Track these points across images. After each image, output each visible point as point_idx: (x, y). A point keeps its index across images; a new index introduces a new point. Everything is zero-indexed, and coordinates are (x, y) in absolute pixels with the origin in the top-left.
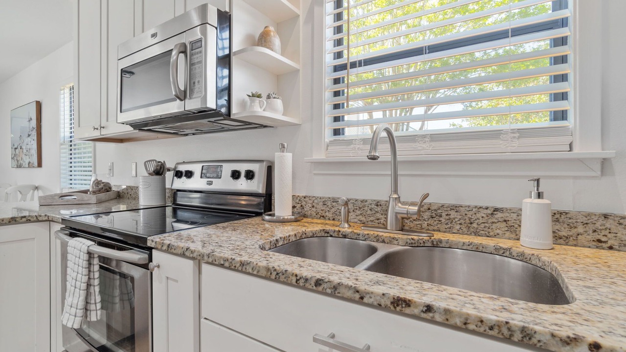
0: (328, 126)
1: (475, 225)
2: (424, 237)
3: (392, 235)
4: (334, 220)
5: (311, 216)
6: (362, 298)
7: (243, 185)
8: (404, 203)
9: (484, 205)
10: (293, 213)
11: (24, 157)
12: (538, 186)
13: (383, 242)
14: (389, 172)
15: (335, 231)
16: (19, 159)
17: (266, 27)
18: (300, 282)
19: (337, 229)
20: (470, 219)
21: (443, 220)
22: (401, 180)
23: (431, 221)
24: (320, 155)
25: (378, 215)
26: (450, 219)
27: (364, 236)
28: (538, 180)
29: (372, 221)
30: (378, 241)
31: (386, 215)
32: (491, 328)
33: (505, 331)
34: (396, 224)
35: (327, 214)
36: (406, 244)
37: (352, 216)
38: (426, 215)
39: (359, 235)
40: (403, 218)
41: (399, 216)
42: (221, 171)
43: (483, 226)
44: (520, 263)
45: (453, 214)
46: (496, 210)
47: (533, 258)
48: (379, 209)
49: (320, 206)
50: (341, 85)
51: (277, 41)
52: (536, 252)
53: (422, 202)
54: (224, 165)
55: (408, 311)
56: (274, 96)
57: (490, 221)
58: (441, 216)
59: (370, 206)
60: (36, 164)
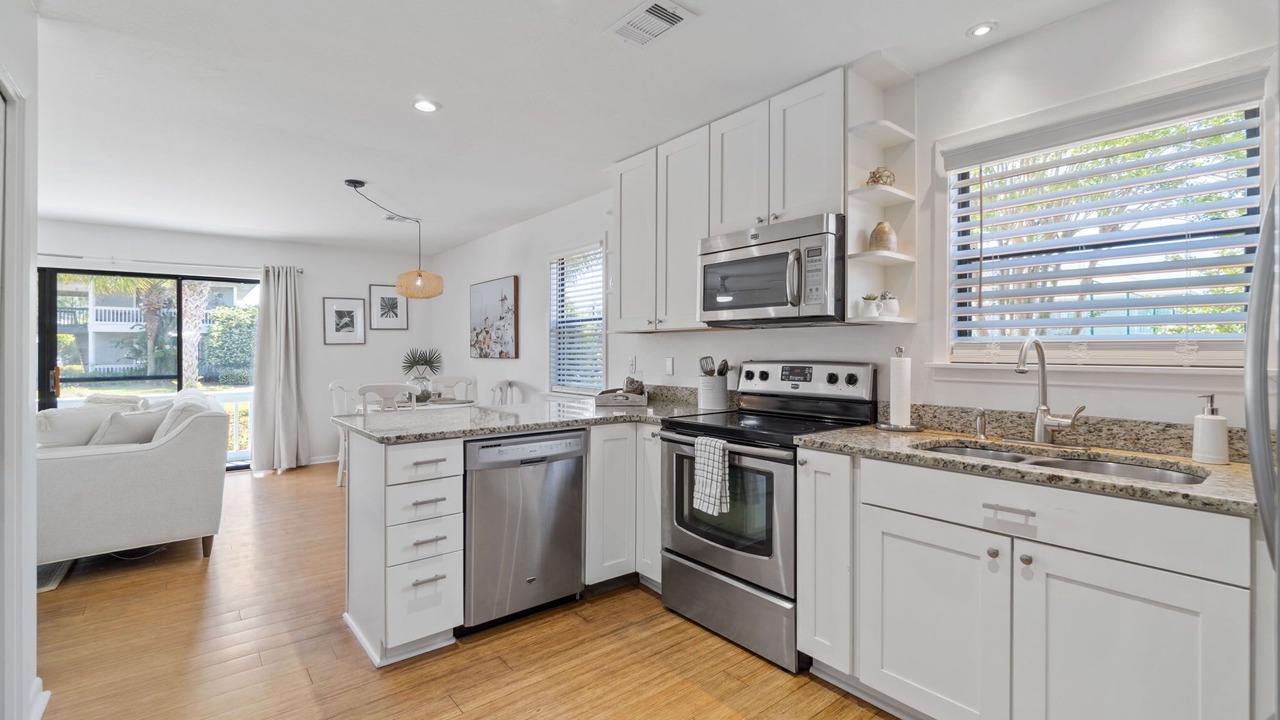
0: (951, 326)
1: (1143, 441)
2: (1080, 450)
3: (1041, 447)
4: (962, 432)
5: (932, 427)
6: (1023, 477)
7: (842, 390)
8: (1054, 416)
9: (1155, 420)
10: (912, 424)
11: (493, 345)
12: (1212, 402)
13: (1031, 453)
14: (1037, 381)
15: (971, 442)
16: (485, 347)
17: (880, 224)
18: (967, 469)
19: (974, 440)
20: (1137, 434)
21: (1104, 435)
22: (1050, 390)
23: (1088, 436)
24: (944, 360)
25: (1022, 428)
26: (1112, 434)
27: (1007, 447)
28: (1212, 397)
29: (1013, 434)
30: (1023, 452)
31: (1033, 428)
32: (1121, 490)
33: (1131, 492)
34: (1045, 436)
35: (954, 425)
36: (1058, 456)
37: (989, 428)
38: (1083, 429)
39: (1000, 446)
40: (1053, 431)
41: (1049, 429)
42: (811, 374)
43: (1153, 442)
44: (1182, 475)
45: (1116, 430)
46: (1169, 426)
47: (1199, 470)
48: (1022, 421)
49: (945, 416)
50: (967, 280)
51: (893, 238)
52: (1201, 465)
53: (1076, 415)
54: (815, 367)
55: (1060, 483)
56: (890, 296)
57: (1162, 437)
58: (1101, 431)
59: (1011, 418)
60: (513, 354)
